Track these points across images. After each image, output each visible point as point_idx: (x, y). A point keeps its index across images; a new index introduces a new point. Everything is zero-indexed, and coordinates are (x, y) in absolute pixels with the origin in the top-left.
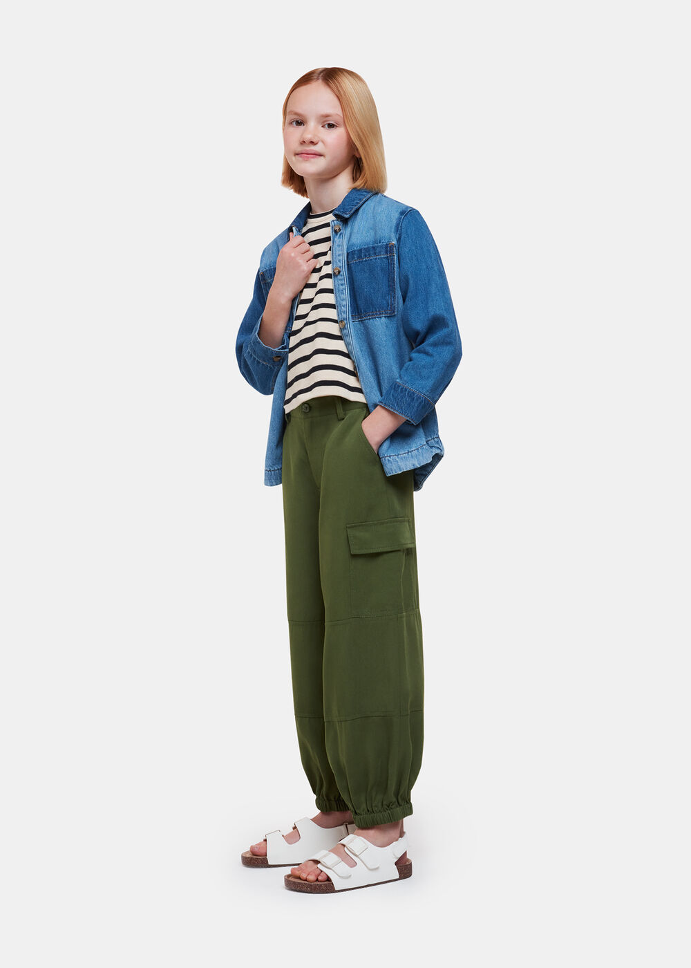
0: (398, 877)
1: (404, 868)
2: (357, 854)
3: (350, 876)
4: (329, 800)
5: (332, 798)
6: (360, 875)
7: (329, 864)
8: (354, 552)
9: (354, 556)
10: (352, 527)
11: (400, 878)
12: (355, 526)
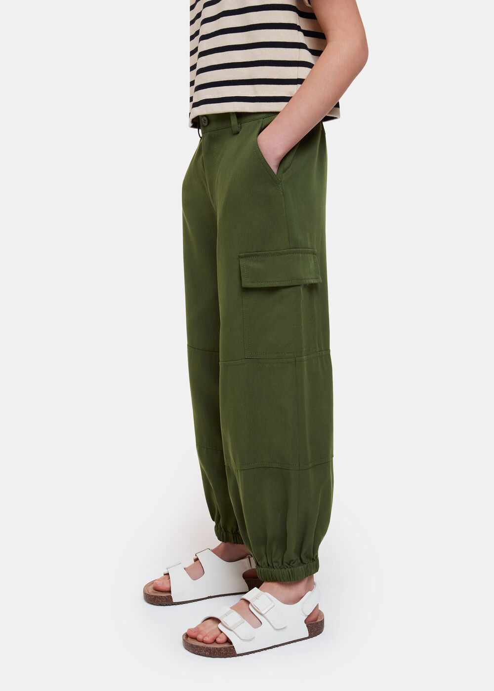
0: (307, 636)
1: (315, 626)
2: (263, 613)
3: (254, 638)
4: (226, 531)
5: (229, 529)
6: (264, 636)
7: (230, 625)
8: (247, 283)
9: (246, 290)
10: (246, 257)
11: (310, 636)
12: (249, 256)
